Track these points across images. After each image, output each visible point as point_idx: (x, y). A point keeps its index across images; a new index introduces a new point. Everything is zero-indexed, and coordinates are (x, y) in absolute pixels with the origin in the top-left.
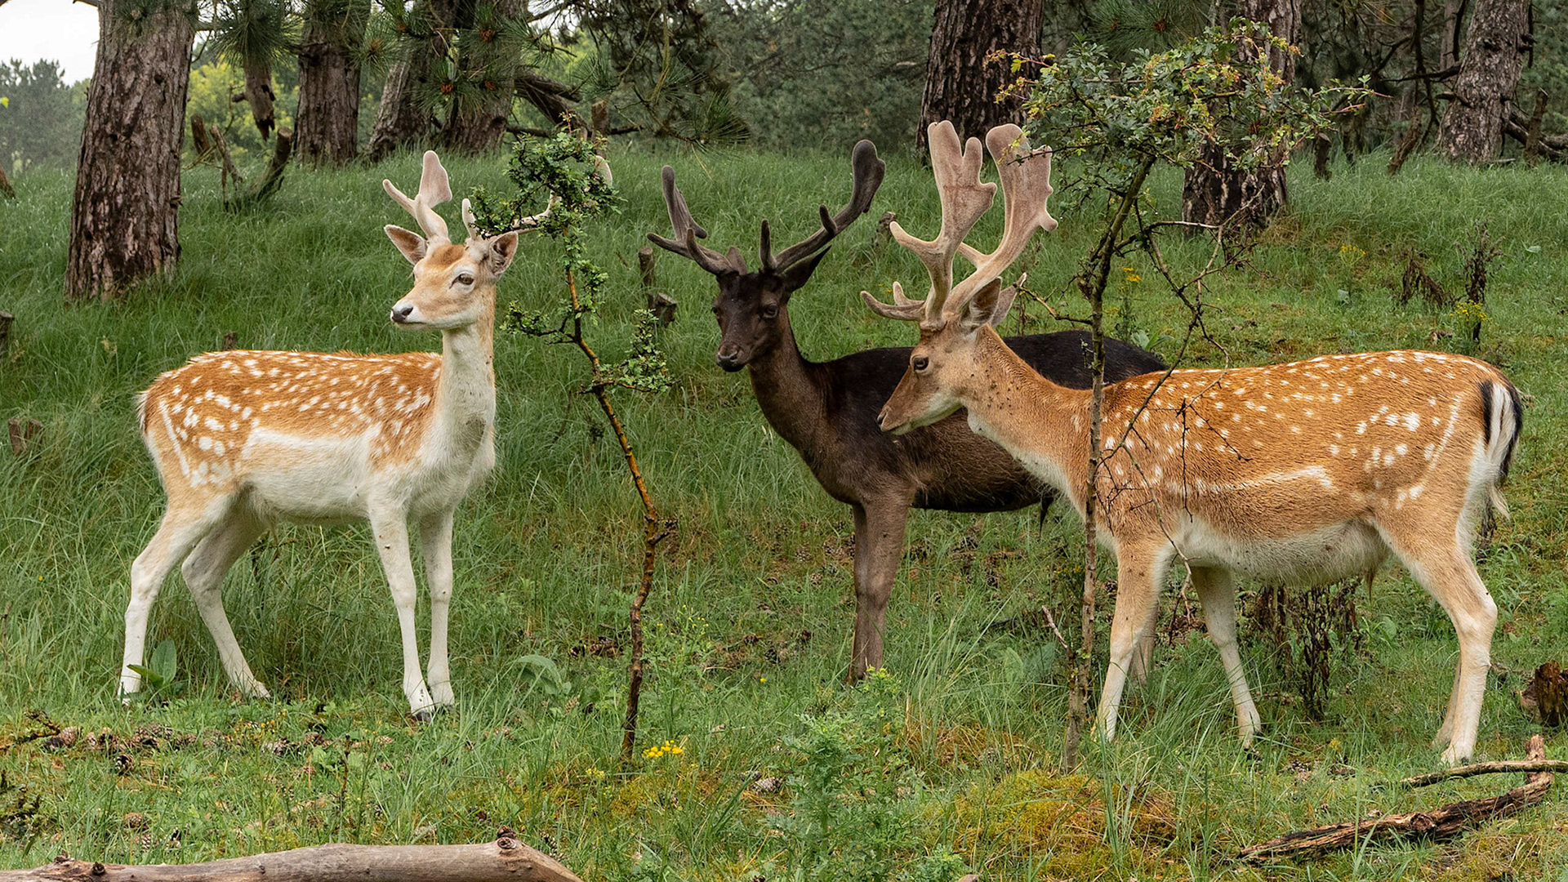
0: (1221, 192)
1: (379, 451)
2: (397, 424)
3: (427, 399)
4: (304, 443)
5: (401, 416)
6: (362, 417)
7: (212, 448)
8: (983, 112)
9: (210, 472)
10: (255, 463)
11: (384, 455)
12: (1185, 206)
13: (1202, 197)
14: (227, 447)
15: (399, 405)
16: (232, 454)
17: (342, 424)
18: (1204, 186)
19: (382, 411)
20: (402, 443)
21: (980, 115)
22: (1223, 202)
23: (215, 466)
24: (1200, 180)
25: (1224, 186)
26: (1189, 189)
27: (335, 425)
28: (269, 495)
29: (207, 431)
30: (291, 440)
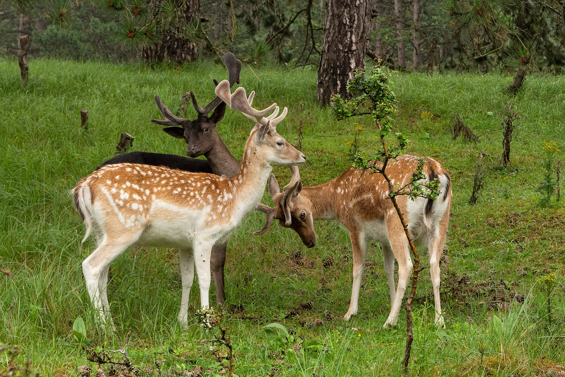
0: (337, 85)
1: (210, 219)
2: (220, 207)
3: (231, 196)
4: (179, 210)
5: (221, 204)
6: (201, 201)
7: (138, 208)
8: (176, 43)
9: (136, 220)
10: (155, 216)
11: (212, 220)
12: (319, 91)
13: (328, 87)
14: (144, 208)
15: (219, 199)
16: (147, 210)
17: (194, 203)
18: (329, 82)
19: (211, 201)
20: (223, 215)
21: (174, 44)
22: (338, 90)
23: (139, 216)
24: (327, 79)
25: (338, 82)
26: (321, 83)
27: (191, 203)
28: (157, 231)
29: (134, 200)
30: (173, 207)
